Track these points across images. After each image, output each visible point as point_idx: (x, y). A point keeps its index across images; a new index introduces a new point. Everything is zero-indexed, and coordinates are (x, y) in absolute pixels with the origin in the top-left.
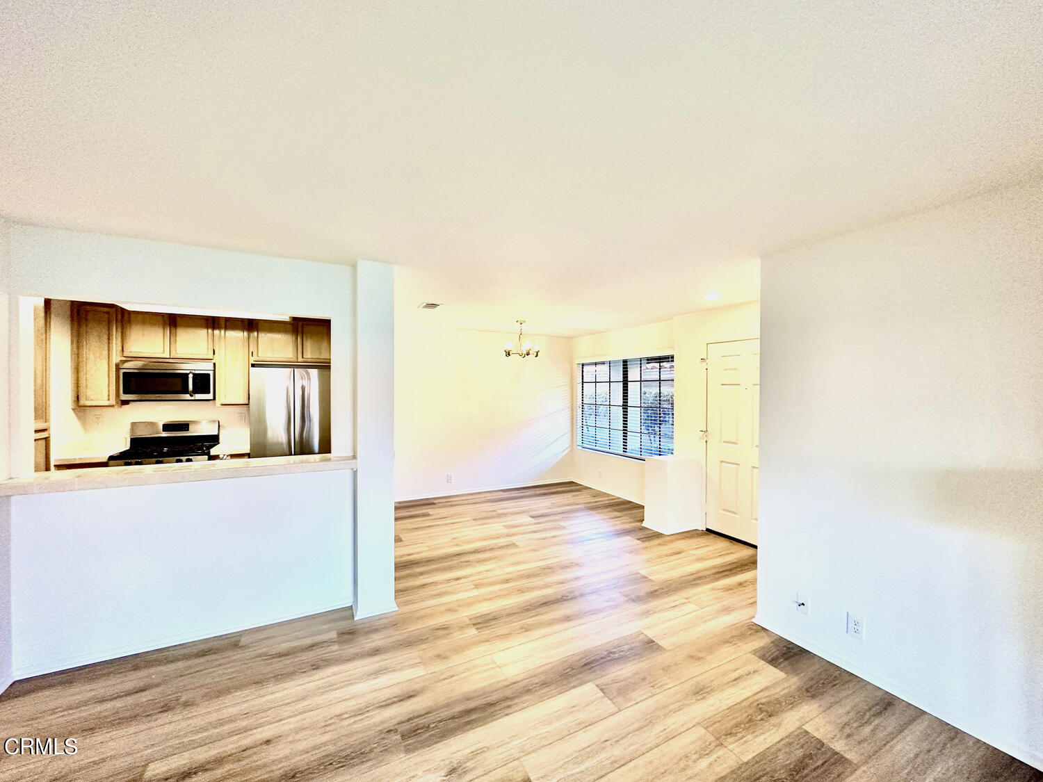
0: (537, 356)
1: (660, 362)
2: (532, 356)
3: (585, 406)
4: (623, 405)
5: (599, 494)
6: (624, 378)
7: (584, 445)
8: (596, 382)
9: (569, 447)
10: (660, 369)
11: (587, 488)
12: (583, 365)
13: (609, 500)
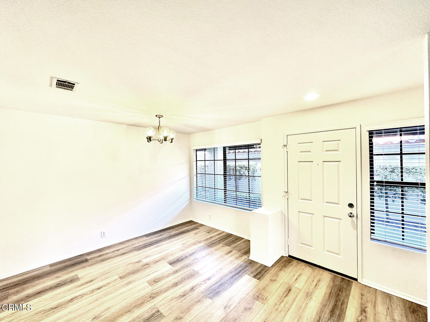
0: (172, 142)
1: (248, 148)
2: (168, 142)
3: (198, 175)
4: (224, 174)
5: (211, 230)
6: (224, 158)
7: (198, 198)
8: (205, 160)
9: (189, 200)
10: (248, 152)
11: (202, 225)
12: (196, 150)
13: (218, 235)
